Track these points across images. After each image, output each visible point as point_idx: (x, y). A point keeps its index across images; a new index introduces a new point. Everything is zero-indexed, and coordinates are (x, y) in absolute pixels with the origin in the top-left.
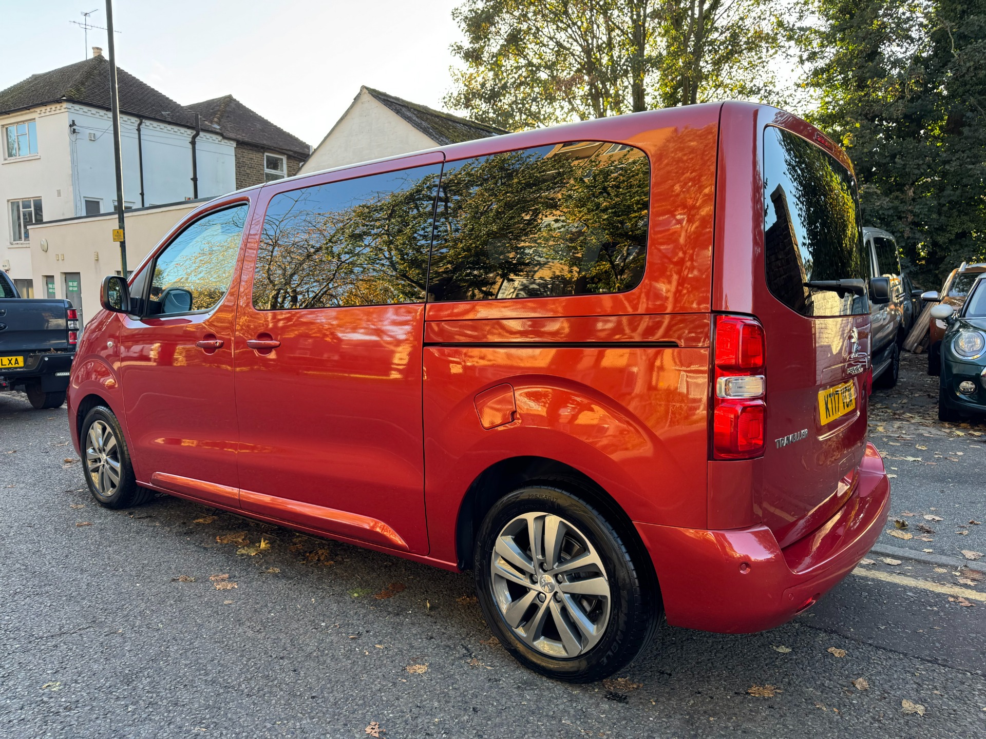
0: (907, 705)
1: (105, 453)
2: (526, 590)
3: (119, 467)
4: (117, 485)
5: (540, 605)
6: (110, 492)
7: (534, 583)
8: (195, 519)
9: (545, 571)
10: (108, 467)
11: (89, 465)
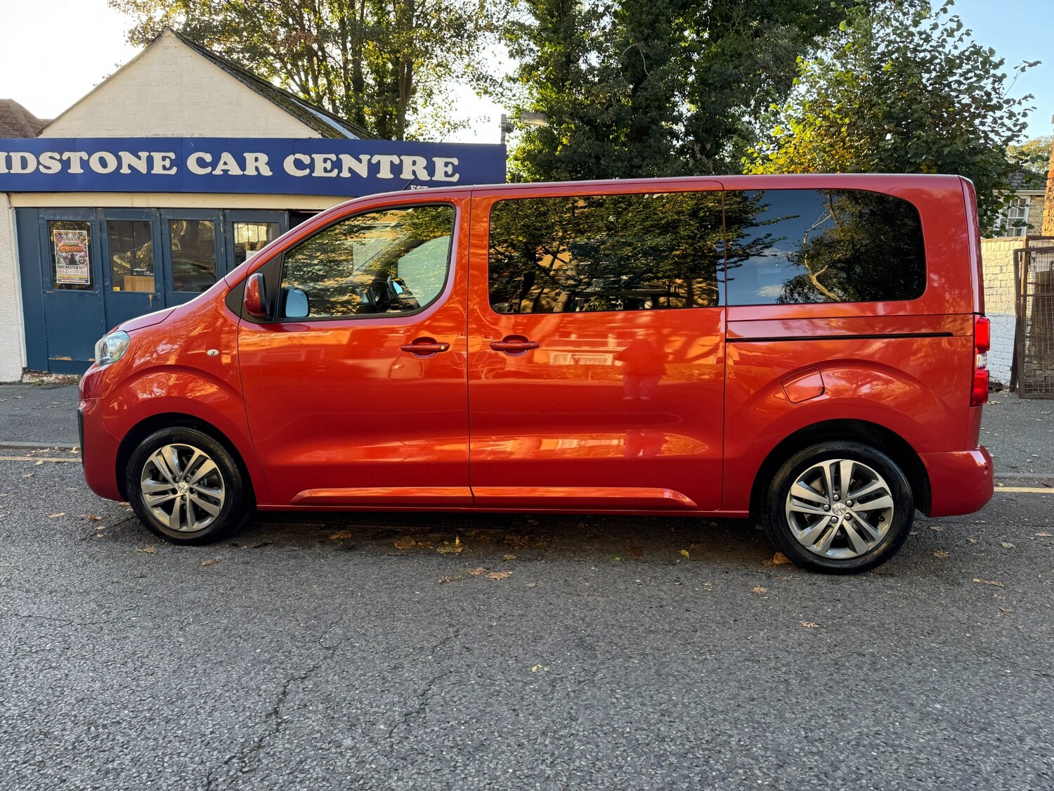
0: (1004, 544)
1: (187, 482)
2: (820, 517)
3: (220, 494)
4: (216, 516)
5: (833, 525)
6: (198, 526)
7: (827, 511)
8: (328, 536)
9: (837, 501)
10: (195, 497)
11: (148, 499)
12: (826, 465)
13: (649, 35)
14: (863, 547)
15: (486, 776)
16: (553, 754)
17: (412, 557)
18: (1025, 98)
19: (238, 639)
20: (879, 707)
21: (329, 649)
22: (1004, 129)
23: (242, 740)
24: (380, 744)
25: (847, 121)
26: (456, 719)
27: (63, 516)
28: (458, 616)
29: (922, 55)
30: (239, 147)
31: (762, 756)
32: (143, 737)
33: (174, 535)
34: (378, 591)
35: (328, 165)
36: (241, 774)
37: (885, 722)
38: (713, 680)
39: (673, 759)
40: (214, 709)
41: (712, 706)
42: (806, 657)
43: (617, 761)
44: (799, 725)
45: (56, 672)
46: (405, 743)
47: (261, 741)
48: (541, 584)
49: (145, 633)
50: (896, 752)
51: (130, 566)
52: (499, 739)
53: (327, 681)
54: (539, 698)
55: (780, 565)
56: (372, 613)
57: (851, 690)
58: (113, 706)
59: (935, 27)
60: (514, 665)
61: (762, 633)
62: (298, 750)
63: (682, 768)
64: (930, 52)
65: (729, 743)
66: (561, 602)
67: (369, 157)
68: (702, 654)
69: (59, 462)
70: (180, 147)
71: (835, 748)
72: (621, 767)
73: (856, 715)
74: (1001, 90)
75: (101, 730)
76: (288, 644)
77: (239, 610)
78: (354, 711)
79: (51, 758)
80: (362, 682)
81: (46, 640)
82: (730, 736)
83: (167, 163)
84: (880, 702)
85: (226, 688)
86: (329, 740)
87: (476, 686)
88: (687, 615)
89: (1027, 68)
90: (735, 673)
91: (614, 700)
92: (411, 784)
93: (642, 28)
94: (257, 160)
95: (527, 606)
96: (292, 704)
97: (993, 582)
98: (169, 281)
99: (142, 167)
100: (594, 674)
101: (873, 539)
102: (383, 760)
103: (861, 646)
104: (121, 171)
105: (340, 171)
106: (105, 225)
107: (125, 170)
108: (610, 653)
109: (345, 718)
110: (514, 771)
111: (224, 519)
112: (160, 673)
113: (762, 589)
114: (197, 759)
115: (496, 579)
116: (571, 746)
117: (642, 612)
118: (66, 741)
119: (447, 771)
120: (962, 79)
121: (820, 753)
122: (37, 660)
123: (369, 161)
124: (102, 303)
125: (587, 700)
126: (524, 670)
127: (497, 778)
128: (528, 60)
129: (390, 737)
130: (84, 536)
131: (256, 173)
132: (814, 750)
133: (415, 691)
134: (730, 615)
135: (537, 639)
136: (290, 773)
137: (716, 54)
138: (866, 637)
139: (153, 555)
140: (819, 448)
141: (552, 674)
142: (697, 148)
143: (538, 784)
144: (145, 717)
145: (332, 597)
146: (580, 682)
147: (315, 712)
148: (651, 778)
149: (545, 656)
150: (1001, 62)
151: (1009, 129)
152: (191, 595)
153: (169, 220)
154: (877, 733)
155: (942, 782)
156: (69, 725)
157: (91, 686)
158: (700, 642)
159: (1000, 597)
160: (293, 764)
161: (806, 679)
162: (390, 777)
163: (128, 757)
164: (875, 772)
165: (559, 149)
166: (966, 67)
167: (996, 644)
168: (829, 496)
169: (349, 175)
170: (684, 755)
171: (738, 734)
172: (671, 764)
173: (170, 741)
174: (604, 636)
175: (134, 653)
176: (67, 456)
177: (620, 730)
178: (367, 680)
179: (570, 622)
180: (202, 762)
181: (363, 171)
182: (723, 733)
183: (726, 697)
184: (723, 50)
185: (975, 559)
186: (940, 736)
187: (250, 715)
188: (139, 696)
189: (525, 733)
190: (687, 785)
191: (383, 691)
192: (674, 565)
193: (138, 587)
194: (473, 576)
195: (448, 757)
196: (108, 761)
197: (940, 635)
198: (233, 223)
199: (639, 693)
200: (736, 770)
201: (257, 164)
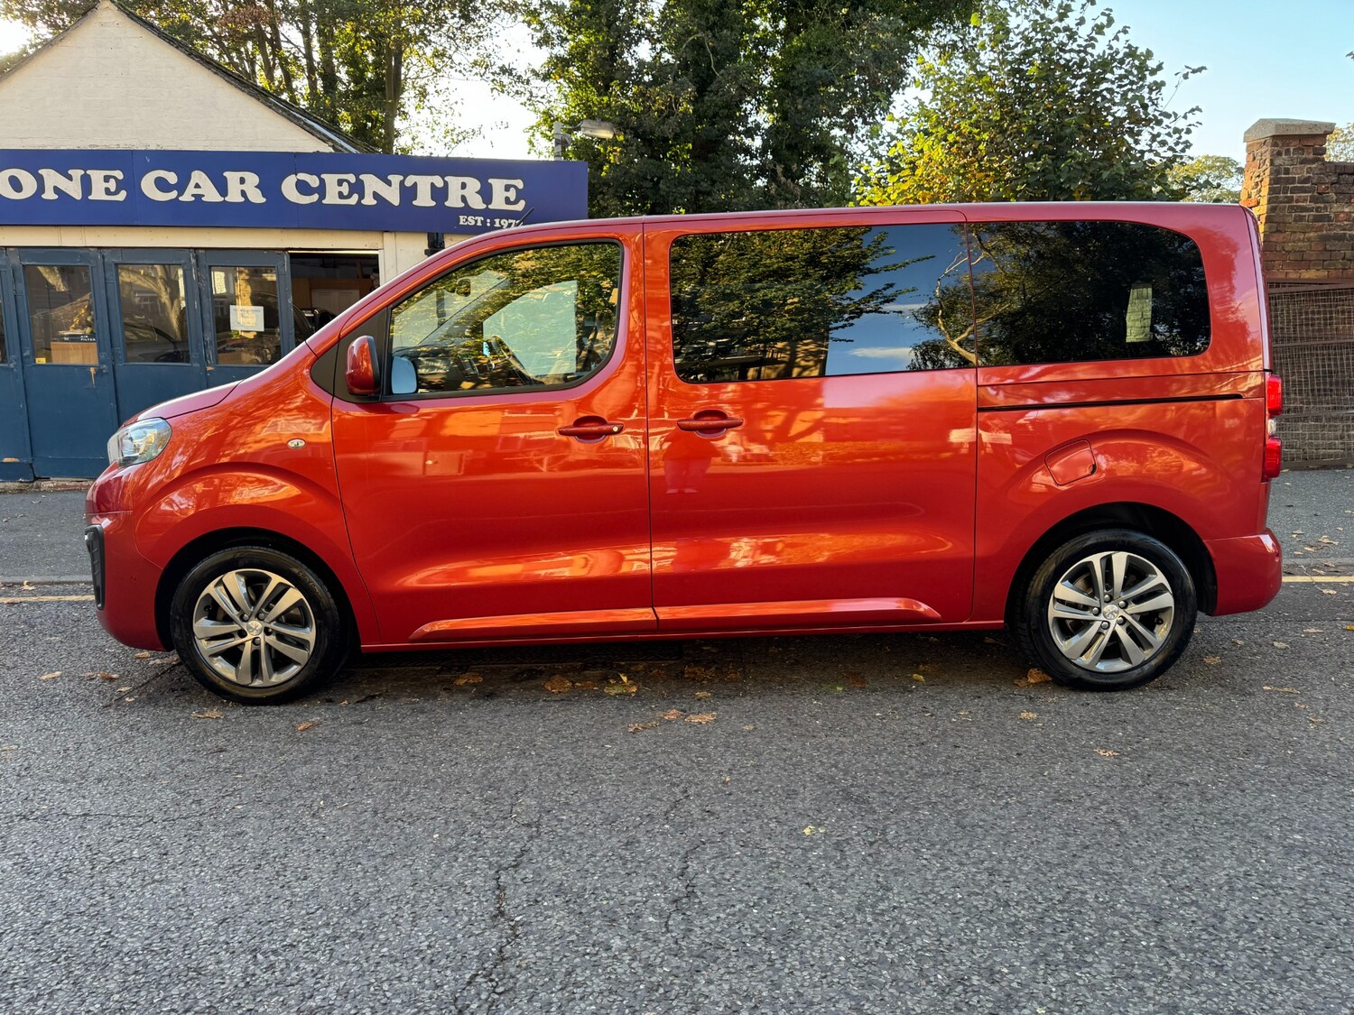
1: (260, 620)
2: (1088, 623)
3: (309, 634)
4: (303, 664)
5: (1105, 632)
6: (277, 678)
7: (1096, 615)
8: (452, 682)
9: (1108, 602)
10: (272, 639)
11: (204, 647)
12: (1096, 559)
13: (714, 23)
14: (1139, 655)
15: (815, 968)
16: (884, 934)
17: (577, 701)
18: (1192, 111)
19: (400, 823)
20: (1234, 843)
21: (529, 825)
22: (1165, 148)
23: (476, 953)
24: (660, 941)
25: (986, 136)
26: (741, 901)
27: (61, 676)
28: (677, 772)
29: (1067, 56)
30: (217, 164)
31: (1132, 913)
32: (337, 961)
33: (244, 693)
34: (556, 748)
35: (345, 189)
36: (496, 996)
37: (1249, 861)
38: (1029, 828)
39: (1030, 926)
40: (415, 918)
41: (1044, 859)
42: (1121, 792)
43: (966, 935)
44: (1155, 873)
45: (167, 887)
46: (692, 937)
47: (501, 951)
48: (760, 726)
49: (265, 824)
50: (1279, 894)
51: (196, 737)
52: (808, 921)
53: (549, 868)
54: (831, 866)
55: (1036, 684)
56: (562, 775)
57: (1193, 826)
58: (273, 925)
59: (1082, 21)
60: (779, 829)
61: (1057, 768)
62: (557, 959)
63: (1045, 935)
64: (1079, 52)
65: (1086, 901)
66: (796, 745)
67: (401, 178)
68: (1000, 798)
69: (13, 604)
70: (131, 163)
71: (1209, 896)
72: (974, 942)
73: (1213, 855)
74: (1159, 100)
75: (272, 958)
76: (473, 826)
77: (381, 785)
78: (605, 902)
79: (221, 1001)
80: (595, 864)
81: (128, 845)
82: (1084, 893)
83: (112, 185)
84: (1232, 838)
85: (417, 888)
86: (591, 942)
87: (745, 858)
88: (958, 752)
89: (1190, 75)
90: (1049, 817)
91: (924, 862)
92: (726, 987)
93: (706, 14)
94: (242, 181)
95: (759, 755)
96: (517, 901)
97: (1286, 689)
98: (119, 349)
99: (74, 190)
100: (884, 833)
101: (1150, 646)
102: (675, 961)
103: (1179, 775)
104: (44, 196)
105: (362, 196)
106: (20, 273)
107: (49, 195)
108: (889, 805)
109: (598, 913)
110: (848, 959)
111: (316, 666)
112: (315, 876)
113: (1031, 715)
114: (427, 982)
115: (700, 723)
116: (901, 921)
117: (903, 753)
118: (232, 977)
119: (764, 967)
120: (1114, 87)
121: (1193, 903)
122: (129, 873)
123: (402, 183)
124: (20, 381)
125: (891, 864)
126: (795, 833)
127: (831, 968)
128: (561, 51)
129: (668, 931)
130: (106, 702)
131: (242, 200)
132: (1187, 900)
133: (670, 870)
134: (1009, 748)
135: (791, 794)
136: (561, 989)
137: (800, 50)
138: (1179, 763)
139: (221, 721)
140: (1088, 539)
141: (831, 836)
142: (779, 169)
143: (884, 972)
144: (326, 935)
145: (500, 758)
146: (872, 844)
147: (554, 908)
148: (1017, 951)
149: (811, 814)
150: (1160, 67)
151: (1171, 149)
152: (305, 770)
153: (116, 265)
154: (1247, 874)
155: (1345, 924)
156: (224, 955)
157: (227, 902)
158: (990, 784)
159: (1303, 706)
160: (560, 977)
161: (1135, 817)
162: (696, 982)
163: (330, 989)
164: (1266, 919)
165: (605, 168)
166: (1118, 72)
167: (1326, 760)
168: (1099, 597)
169: (375, 202)
170: (1040, 920)
171: (1092, 889)
172: (1031, 932)
173: (378, 963)
174: (872, 785)
175: (264, 853)
176: (20, 593)
177: (950, 897)
178: (599, 861)
179: (820, 770)
180: (437, 987)
181: (393, 196)
182: (1072, 890)
183: (1055, 846)
184: (808, 44)
185: (1253, 663)
186: (1317, 870)
187: (470, 920)
188: (302, 909)
189: (837, 912)
190: (1062, 955)
191: (629, 874)
192: (911, 692)
193: (223, 765)
194: (669, 721)
195: (756, 949)
196: (304, 998)
197: (1260, 755)
198: (210, 267)
199: (949, 850)
200: (1110, 931)
201: (244, 187)
